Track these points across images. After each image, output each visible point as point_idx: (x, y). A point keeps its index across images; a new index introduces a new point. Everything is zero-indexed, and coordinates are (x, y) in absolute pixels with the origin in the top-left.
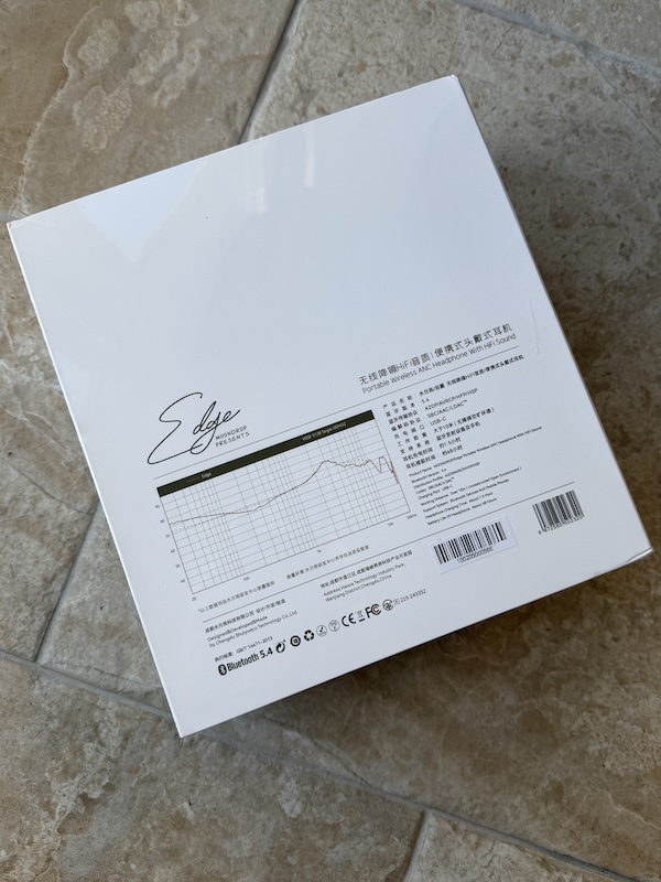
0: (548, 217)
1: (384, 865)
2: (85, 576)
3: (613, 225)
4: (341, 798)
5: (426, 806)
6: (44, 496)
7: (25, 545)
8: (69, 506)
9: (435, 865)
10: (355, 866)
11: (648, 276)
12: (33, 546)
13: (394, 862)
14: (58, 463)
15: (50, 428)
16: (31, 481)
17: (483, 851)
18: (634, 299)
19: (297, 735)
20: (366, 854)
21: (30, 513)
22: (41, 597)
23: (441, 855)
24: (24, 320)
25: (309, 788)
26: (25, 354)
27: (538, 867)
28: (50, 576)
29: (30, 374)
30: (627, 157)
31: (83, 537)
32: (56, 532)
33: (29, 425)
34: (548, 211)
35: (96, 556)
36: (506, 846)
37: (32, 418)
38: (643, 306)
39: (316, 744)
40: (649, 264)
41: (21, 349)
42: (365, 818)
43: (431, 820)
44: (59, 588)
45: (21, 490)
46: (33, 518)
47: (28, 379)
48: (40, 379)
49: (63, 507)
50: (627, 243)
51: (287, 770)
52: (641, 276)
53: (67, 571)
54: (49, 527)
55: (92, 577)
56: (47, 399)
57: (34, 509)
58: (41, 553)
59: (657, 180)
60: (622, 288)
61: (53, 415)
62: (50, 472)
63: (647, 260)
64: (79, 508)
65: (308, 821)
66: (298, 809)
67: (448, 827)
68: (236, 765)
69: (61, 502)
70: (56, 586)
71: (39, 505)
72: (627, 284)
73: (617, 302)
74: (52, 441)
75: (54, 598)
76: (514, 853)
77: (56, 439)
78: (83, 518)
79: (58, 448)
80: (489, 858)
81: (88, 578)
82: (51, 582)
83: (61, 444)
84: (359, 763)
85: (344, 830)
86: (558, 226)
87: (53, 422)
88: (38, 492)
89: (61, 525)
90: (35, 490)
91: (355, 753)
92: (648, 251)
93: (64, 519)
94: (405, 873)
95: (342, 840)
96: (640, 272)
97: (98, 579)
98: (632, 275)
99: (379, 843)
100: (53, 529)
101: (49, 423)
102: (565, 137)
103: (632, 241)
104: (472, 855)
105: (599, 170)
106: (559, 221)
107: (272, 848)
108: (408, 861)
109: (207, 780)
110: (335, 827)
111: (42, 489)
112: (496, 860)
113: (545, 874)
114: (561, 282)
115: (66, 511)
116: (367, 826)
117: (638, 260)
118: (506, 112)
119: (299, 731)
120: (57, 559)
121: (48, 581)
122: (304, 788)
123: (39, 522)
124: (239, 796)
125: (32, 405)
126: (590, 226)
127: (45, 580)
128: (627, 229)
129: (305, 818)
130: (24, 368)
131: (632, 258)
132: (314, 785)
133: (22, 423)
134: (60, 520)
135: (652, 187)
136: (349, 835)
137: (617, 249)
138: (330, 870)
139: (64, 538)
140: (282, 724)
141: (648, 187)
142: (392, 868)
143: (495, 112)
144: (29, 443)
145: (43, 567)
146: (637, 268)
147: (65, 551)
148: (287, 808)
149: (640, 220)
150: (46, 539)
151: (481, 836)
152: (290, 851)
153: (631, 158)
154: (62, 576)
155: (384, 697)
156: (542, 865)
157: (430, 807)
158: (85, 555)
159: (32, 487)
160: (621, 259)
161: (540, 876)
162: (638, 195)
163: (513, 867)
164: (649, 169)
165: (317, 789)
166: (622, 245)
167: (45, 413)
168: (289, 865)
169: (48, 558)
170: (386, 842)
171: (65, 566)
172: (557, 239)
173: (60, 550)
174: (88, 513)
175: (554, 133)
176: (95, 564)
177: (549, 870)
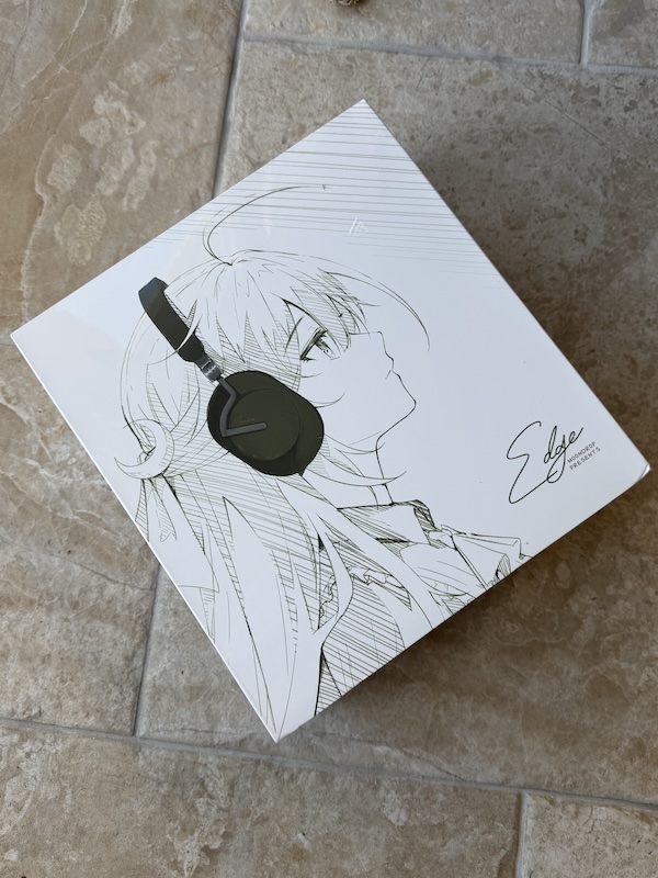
0: (502, 222)
1: (494, 852)
2: (161, 647)
3: (563, 215)
4: (441, 797)
5: (521, 788)
6: (108, 583)
7: (101, 631)
8: (133, 587)
9: (542, 841)
10: (468, 858)
11: (607, 254)
12: (108, 631)
13: (504, 847)
14: (114, 550)
15: (100, 520)
16: (93, 571)
17: (583, 818)
18: (599, 277)
19: (386, 748)
20: (476, 845)
21: (99, 601)
22: (126, 675)
23: (546, 831)
24: (54, 429)
25: (409, 795)
26: (63, 459)
27: (638, 821)
28: (130, 654)
29: (71, 476)
30: (561, 150)
31: (151, 612)
32: (126, 612)
33: (81, 522)
34: (500, 218)
35: (167, 626)
36: (604, 808)
37: (82, 515)
38: (609, 282)
39: (405, 753)
40: (605, 242)
41: (58, 455)
42: (466, 811)
43: (528, 800)
44: (140, 663)
45: (86, 583)
46: (103, 605)
47: (70, 481)
48: (81, 478)
49: (128, 588)
50: (580, 228)
51: (385, 783)
52: (600, 255)
53: (143, 646)
54: (119, 610)
55: (167, 646)
56: (91, 494)
57: (102, 596)
58: (117, 635)
59: (594, 164)
60: (585, 271)
61: (100, 508)
62: (109, 560)
63: (602, 239)
64: (142, 585)
65: (415, 827)
66: (403, 817)
67: (545, 803)
68: (337, 789)
69: (125, 585)
70: (138, 662)
71: (106, 592)
72: (589, 265)
73: (584, 285)
74: (104, 532)
75: (138, 673)
76: (613, 813)
77: (107, 528)
78: (148, 595)
79: (111, 537)
80: (591, 823)
81: (164, 648)
82: (132, 660)
83: (113, 532)
84: (449, 762)
85: (451, 827)
86: (513, 229)
87: (101, 514)
88: (102, 580)
89: (129, 606)
90: (99, 579)
91: (444, 753)
92: (601, 230)
93: (130, 599)
94: (516, 855)
95: (450, 836)
96: (598, 252)
97: (173, 647)
98: (591, 256)
99: (485, 833)
100: (123, 610)
101: (98, 516)
102: (500, 147)
103: (584, 225)
104: (574, 824)
105: (538, 168)
106: (513, 224)
107: (388, 858)
108: (516, 843)
109: (314, 808)
110: (442, 826)
111: (105, 577)
112: (597, 823)
113: (647, 827)
114: (528, 278)
115: (131, 591)
116: (471, 818)
117: (594, 241)
118: (441, 137)
119: (387, 745)
120: (133, 637)
121: (129, 659)
122: (405, 797)
123: (109, 607)
124: (346, 817)
125: (79, 503)
126: (542, 221)
127: (126, 658)
128: (577, 215)
129: (412, 824)
130: (64, 472)
131: (588, 240)
132: (412, 791)
133: (74, 521)
134: (127, 601)
135: (591, 172)
136: (456, 830)
137: (572, 235)
138: (446, 867)
139: (134, 617)
140: (370, 742)
141: (587, 173)
142: (503, 853)
143: (431, 140)
144: (84, 538)
145: (121, 647)
146: (595, 249)
147: (138, 628)
148: (392, 818)
149: (587, 204)
150: (119, 621)
151: (578, 805)
152: (405, 857)
153: (565, 150)
154: (141, 652)
155: (458, 696)
156: (641, 819)
157: (524, 788)
158: (157, 627)
159: (95, 577)
160: (578, 244)
161: (643, 829)
162: (580, 182)
163: (615, 826)
164: (584, 156)
165: (416, 794)
166: (576, 232)
167: (92, 508)
168: (407, 871)
169: (125, 638)
170: (491, 830)
171: (142, 642)
172: (514, 241)
173: (134, 629)
174: (151, 589)
175: (489, 145)
176: (168, 634)
177: (650, 823)
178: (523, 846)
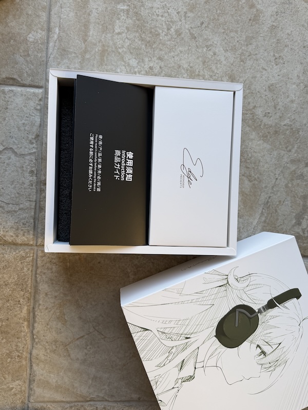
178: (23, 89)
